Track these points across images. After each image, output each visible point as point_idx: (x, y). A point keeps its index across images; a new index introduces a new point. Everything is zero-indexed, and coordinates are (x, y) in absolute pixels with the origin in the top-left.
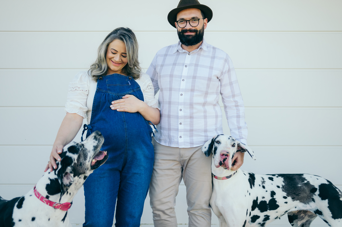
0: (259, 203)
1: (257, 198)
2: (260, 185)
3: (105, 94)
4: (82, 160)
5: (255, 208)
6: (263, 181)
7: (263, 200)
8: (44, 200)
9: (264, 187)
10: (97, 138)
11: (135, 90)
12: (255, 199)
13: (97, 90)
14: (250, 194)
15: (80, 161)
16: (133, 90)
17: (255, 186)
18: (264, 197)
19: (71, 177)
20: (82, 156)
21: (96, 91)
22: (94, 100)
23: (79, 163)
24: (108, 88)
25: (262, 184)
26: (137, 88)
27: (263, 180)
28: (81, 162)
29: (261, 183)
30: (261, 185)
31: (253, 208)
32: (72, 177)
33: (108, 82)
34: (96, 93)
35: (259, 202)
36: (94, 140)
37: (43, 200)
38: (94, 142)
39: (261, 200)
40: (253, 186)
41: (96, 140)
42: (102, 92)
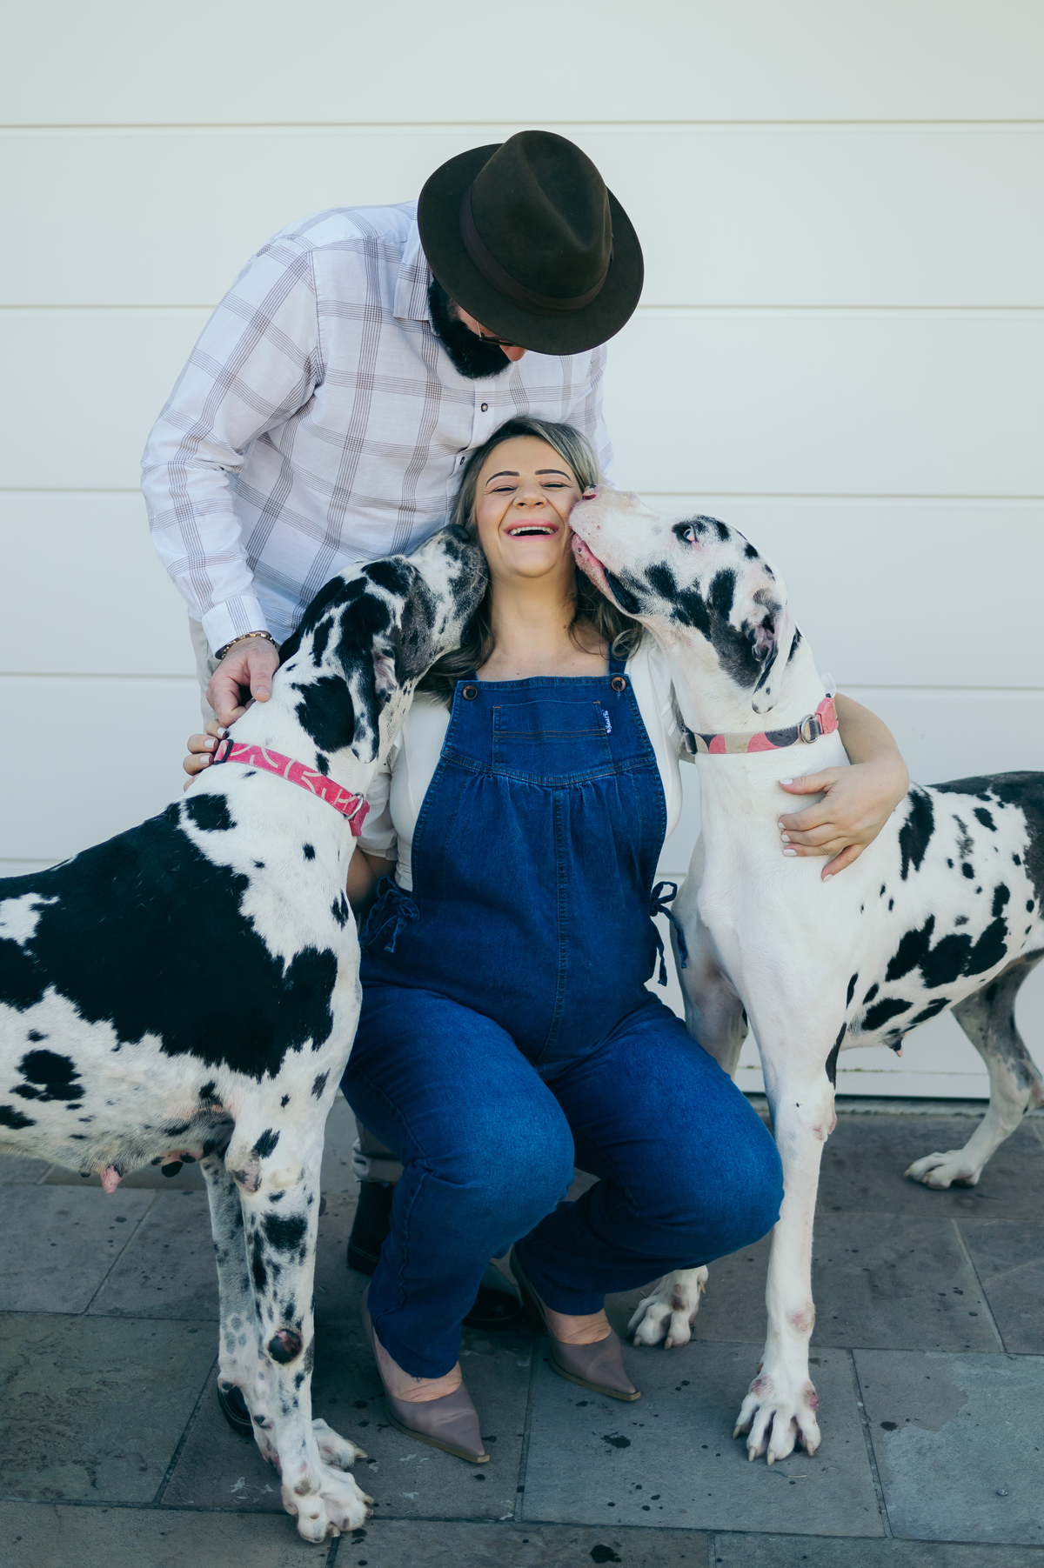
0: (932, 945)
1: (930, 923)
2: (950, 864)
3: (478, 782)
4: (418, 620)
5: (909, 968)
6: (962, 838)
7: (960, 930)
8: (307, 777)
9: (968, 871)
10: (457, 552)
11: (626, 766)
12: (920, 926)
13: (443, 759)
14: (891, 903)
15: (412, 627)
16: (616, 762)
17: (923, 865)
18: (966, 916)
19: (388, 671)
20: (421, 609)
21: (440, 767)
22: (423, 807)
23: (410, 634)
24: (496, 748)
25: (962, 857)
26: (638, 756)
27: (964, 832)
28: (416, 631)
29: (954, 852)
30: (958, 863)
31: (896, 970)
32: (390, 668)
33: (503, 719)
34: (436, 774)
35: (934, 940)
36: (448, 558)
37: (303, 778)
38: (449, 564)
39: (950, 933)
40: (911, 865)
41: (456, 558)
42: (467, 772)
